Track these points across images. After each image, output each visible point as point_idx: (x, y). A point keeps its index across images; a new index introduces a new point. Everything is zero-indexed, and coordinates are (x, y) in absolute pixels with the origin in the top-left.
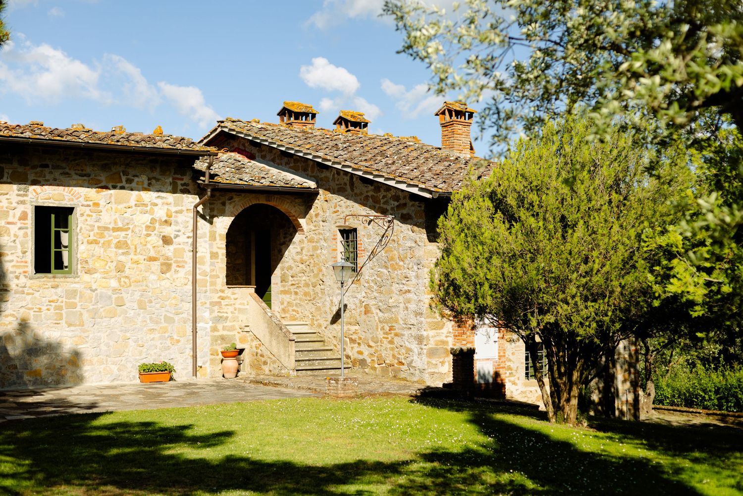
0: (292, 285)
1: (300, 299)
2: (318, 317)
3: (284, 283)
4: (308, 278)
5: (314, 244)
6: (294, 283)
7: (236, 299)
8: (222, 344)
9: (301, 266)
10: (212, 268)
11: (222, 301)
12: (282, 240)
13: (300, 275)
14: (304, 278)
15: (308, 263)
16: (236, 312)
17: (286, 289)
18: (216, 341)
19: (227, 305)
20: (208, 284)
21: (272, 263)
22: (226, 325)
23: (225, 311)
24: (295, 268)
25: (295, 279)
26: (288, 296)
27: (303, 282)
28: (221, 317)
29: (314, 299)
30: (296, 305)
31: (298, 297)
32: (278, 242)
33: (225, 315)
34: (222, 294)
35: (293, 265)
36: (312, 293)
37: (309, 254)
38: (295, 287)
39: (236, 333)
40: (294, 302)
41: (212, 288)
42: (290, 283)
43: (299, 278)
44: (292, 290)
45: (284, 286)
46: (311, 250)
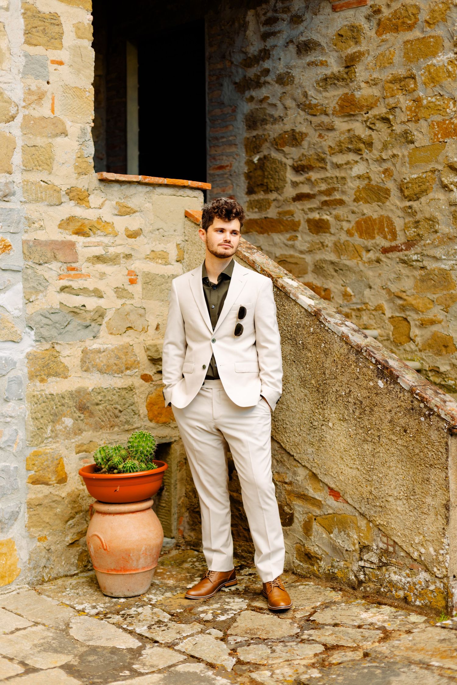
0: (299, 197)
1: (339, 248)
2: (436, 312)
3: (261, 196)
4: (375, 168)
5: (417, 34)
6: (306, 189)
7: (133, 235)
8: (79, 431)
9: (341, 124)
10: (34, 84)
11: (80, 240)
12: (254, 49)
13: (340, 159)
14: (359, 169)
15: (381, 110)
16: (137, 289)
17: (272, 213)
18: (56, 417)
19: (99, 259)
20: (17, 159)
21: (210, 133)
22: (95, 345)
23: (90, 284)
24: (313, 137)
25: (314, 175)
26: (278, 238)
27: (352, 185)
28: (74, 312)
29: (410, 244)
30: (318, 269)
31: (329, 240)
32: (238, 58)
33: (92, 303)
34: (79, 212)
35: (303, 128)
36: (399, 223)
37: (386, 75)
38: (308, 205)
39: (138, 382)
40: (308, 258)
41: (35, 177)
42: (290, 192)
43: (331, 173)
44: (299, 216)
45: (261, 206)
46: (398, 58)
